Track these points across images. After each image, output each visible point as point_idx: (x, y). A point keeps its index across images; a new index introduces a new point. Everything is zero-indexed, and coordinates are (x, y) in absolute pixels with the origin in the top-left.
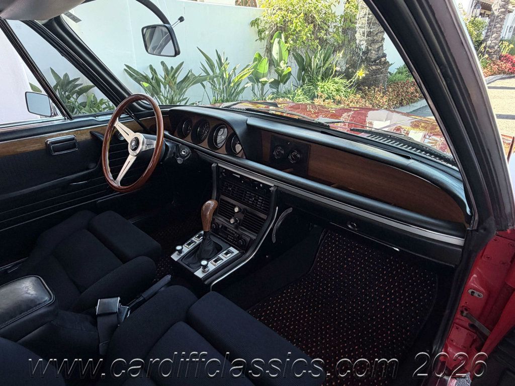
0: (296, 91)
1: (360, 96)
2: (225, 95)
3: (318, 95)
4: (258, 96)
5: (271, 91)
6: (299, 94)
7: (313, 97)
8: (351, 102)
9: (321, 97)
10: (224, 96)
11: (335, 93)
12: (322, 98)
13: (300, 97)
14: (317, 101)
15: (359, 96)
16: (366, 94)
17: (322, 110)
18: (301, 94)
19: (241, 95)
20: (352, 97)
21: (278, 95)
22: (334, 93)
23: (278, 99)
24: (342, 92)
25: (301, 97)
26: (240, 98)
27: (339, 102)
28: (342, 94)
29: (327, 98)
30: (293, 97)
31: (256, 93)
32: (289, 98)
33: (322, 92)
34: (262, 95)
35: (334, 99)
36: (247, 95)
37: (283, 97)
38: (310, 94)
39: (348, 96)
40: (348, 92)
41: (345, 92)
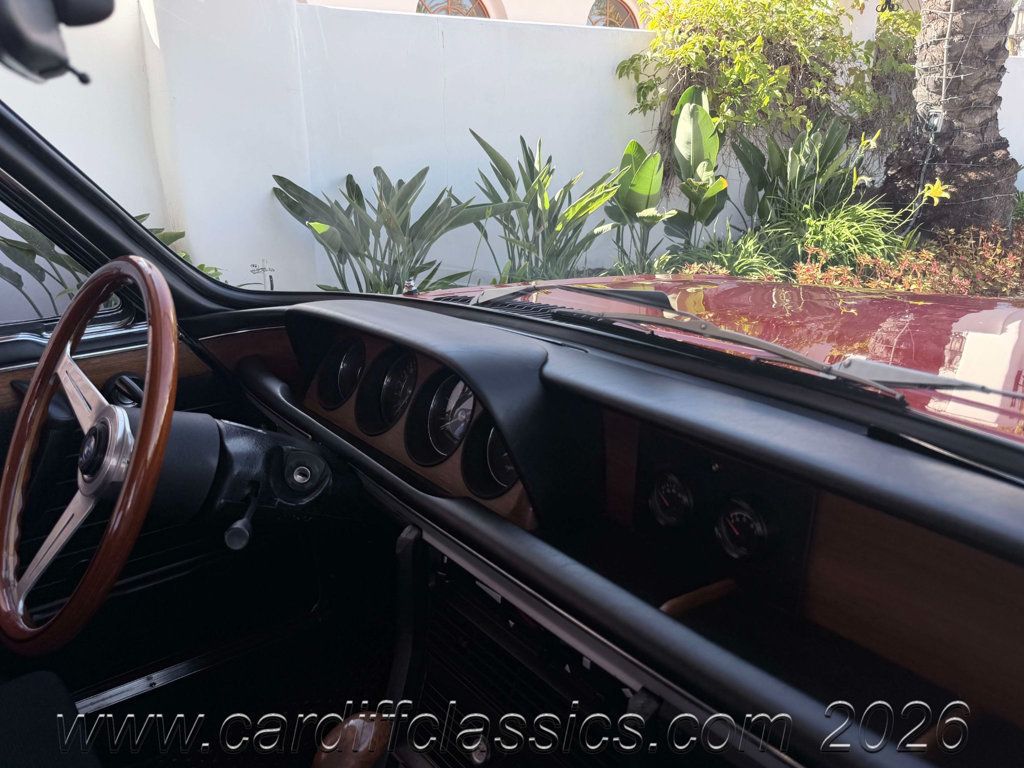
0: (740, 242)
1: (932, 255)
2: (541, 257)
3: (805, 254)
4: (633, 257)
5: (670, 244)
6: (751, 250)
7: (790, 259)
8: (906, 272)
9: (815, 257)
10: (537, 259)
11: (855, 247)
12: (817, 261)
13: (750, 260)
14: (806, 273)
15: (928, 255)
16: (950, 250)
17: (814, 300)
18: (755, 251)
19: (583, 255)
20: (908, 257)
21: (682, 257)
22: (853, 248)
23: (686, 264)
24: (878, 244)
25: (756, 260)
26: (581, 262)
27: (869, 273)
28: (876, 250)
29: (833, 262)
30: (732, 260)
31: (626, 248)
32: (719, 261)
33: (818, 244)
34: (643, 254)
35: (853, 264)
36: (602, 253)
37: (700, 260)
38: (782, 249)
39: (897, 256)
40: (894, 243)
41: (886, 243)
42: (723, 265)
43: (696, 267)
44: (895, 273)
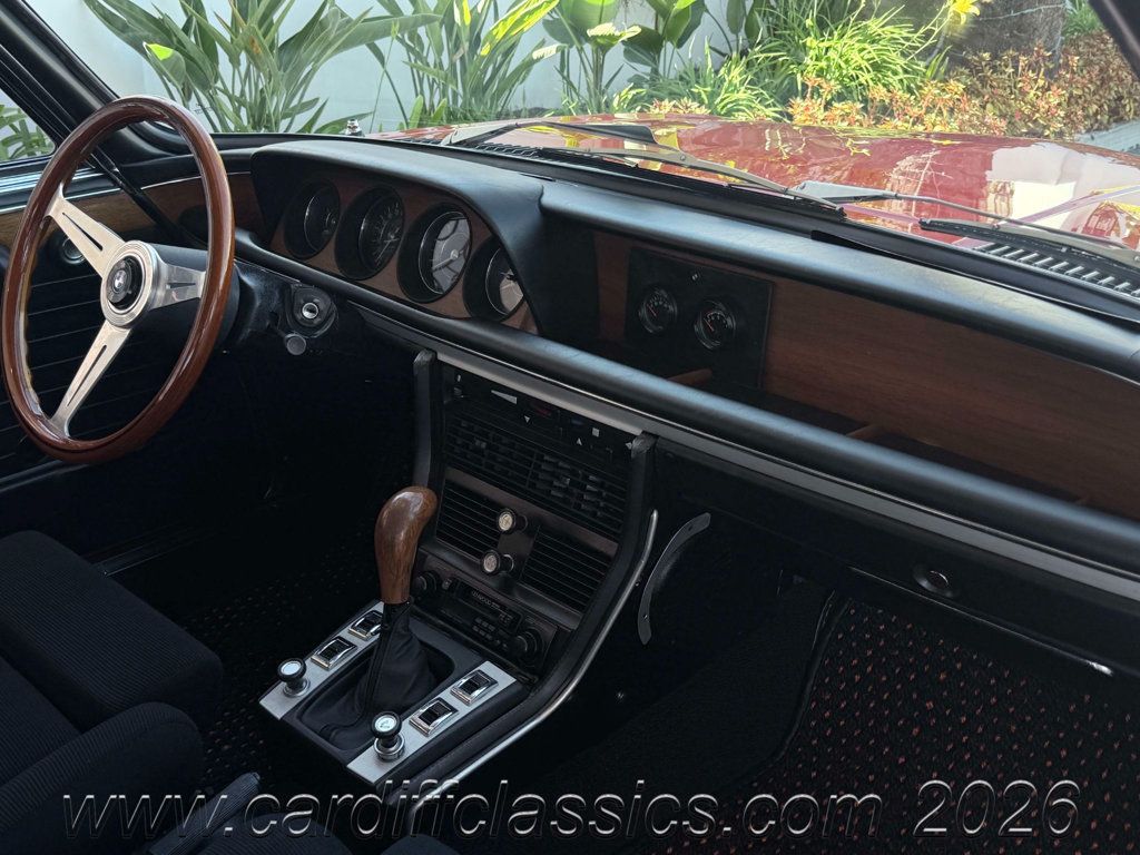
0: (722, 71)
1: (962, 86)
2: (460, 90)
3: (805, 86)
4: (584, 92)
5: (632, 73)
6: (736, 81)
7: (786, 95)
8: (928, 110)
9: (817, 91)
10: (455, 94)
11: (868, 77)
12: (820, 96)
13: (735, 96)
14: (805, 111)
15: (957, 86)
16: (983, 81)
17: (819, 145)
18: (742, 83)
19: (519, 89)
20: (931, 90)
21: (655, 88)
22: (865, 77)
23: (656, 101)
24: (895, 73)
25: (743, 95)
26: (516, 100)
27: (886, 111)
28: (894, 80)
29: (840, 97)
30: (713, 95)
31: (573, 79)
32: (696, 97)
33: (820, 73)
34: (598, 87)
35: (865, 100)
36: (539, 87)
37: (673, 95)
38: (777, 82)
39: (919, 88)
40: (916, 72)
41: (906, 72)
42: (701, 103)
43: (667, 105)
44: (915, 111)
